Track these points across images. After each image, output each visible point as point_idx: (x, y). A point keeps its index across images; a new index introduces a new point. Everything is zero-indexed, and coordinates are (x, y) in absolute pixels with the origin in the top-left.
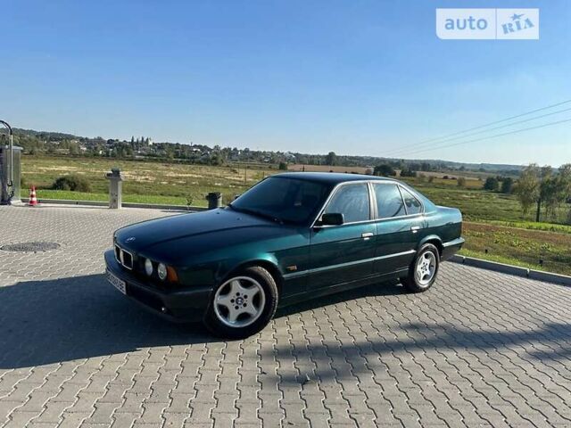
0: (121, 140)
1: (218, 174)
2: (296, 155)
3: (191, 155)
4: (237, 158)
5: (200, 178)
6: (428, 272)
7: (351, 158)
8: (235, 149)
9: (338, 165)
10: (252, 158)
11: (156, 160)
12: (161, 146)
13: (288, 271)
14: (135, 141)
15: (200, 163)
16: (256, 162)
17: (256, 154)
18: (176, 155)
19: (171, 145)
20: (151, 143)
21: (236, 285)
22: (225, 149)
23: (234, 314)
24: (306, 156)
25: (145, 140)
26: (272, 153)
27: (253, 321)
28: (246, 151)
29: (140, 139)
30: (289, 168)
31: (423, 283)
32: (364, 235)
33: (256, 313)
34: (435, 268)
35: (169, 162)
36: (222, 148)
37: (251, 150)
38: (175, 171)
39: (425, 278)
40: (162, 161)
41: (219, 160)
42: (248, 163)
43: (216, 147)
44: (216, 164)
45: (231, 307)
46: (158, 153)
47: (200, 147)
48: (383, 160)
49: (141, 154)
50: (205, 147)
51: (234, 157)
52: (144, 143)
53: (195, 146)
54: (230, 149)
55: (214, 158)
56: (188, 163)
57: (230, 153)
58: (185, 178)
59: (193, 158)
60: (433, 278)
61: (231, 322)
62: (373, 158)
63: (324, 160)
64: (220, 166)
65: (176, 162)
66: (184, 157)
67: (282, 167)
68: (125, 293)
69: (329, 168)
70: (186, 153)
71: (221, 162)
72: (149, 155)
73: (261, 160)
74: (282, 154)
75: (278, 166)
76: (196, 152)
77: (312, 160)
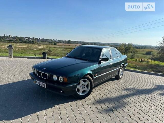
1: (35, 46)
2: (59, 40)
4: (40, 41)
5: (29, 48)
6: (121, 73)
8: (39, 38)
9: (71, 43)
11: (13, 42)
12: (14, 38)
14: (5, 36)
15: (28, 43)
16: (46, 43)
17: (46, 40)
18: (20, 41)
19: (18, 37)
23: (81, 91)
24: (62, 41)
25: (9, 35)
26: (51, 40)
28: (43, 39)
29: (7, 35)
30: (57, 44)
32: (111, 64)
35: (18, 43)
36: (35, 38)
37: (44, 39)
38: (20, 46)
40: (15, 42)
42: (44, 43)
43: (33, 38)
44: (33, 43)
46: (14, 40)
47: (28, 38)
48: (84, 42)
49: (8, 40)
50: (29, 38)
52: (8, 37)
53: (26, 38)
55: (33, 41)
56: (24, 43)
57: (38, 40)
58: (24, 47)
59: (25, 41)
61: (80, 94)
62: (81, 42)
63: (67, 42)
64: (35, 44)
65: (20, 43)
66: (23, 41)
67: (55, 44)
68: (46, 87)
69: (69, 44)
70: (23, 40)
71: (35, 43)
72: (10, 41)
73: (48, 42)
74: (54, 40)
75: (54, 44)
76: (26, 39)
77: (64, 42)
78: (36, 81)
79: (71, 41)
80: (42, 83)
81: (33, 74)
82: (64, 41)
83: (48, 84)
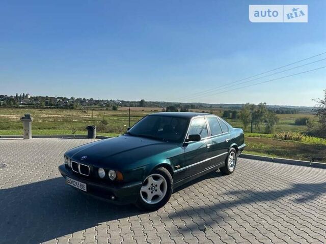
0: (9, 96)
1: (75, 114)
2: (122, 101)
3: (56, 103)
4: (86, 104)
5: (63, 117)
6: (232, 163)
8: (84, 99)
9: (146, 107)
10: (95, 104)
11: (33, 108)
12: (36, 99)
13: (176, 169)
14: (19, 95)
15: (62, 108)
16: (97, 106)
17: (98, 102)
18: (47, 104)
19: (43, 98)
21: (151, 180)
22: (78, 99)
23: (150, 196)
24: (128, 102)
25: (25, 95)
26: (107, 100)
27: (161, 199)
28: (91, 100)
29: (22, 95)
30: (119, 109)
31: (231, 169)
32: (207, 145)
33: (162, 195)
34: (235, 160)
35: (42, 108)
36: (76, 99)
37: (94, 99)
38: (46, 114)
39: (232, 166)
40: (37, 108)
42: (93, 107)
43: (72, 98)
44: (72, 108)
45: (149, 193)
46: (34, 103)
47: (61, 98)
49: (23, 104)
50: (65, 98)
51: (84, 104)
52: (24, 97)
53: (58, 98)
54: (81, 99)
55: (71, 105)
56: (54, 108)
57: (82, 101)
58: (54, 117)
59: (57, 105)
60: (234, 166)
61: (149, 202)
63: (139, 104)
64: (75, 109)
65: (46, 108)
66: (52, 105)
67: (115, 109)
68: (86, 191)
69: (141, 108)
70: (53, 102)
71: (75, 107)
72: (28, 104)
73: (101, 105)
74: (114, 101)
75: (112, 108)
76: (59, 101)
77: (131, 104)
78: (70, 179)
79: (146, 102)
80: (80, 183)
81: (64, 166)
82: (132, 102)
83: (90, 184)
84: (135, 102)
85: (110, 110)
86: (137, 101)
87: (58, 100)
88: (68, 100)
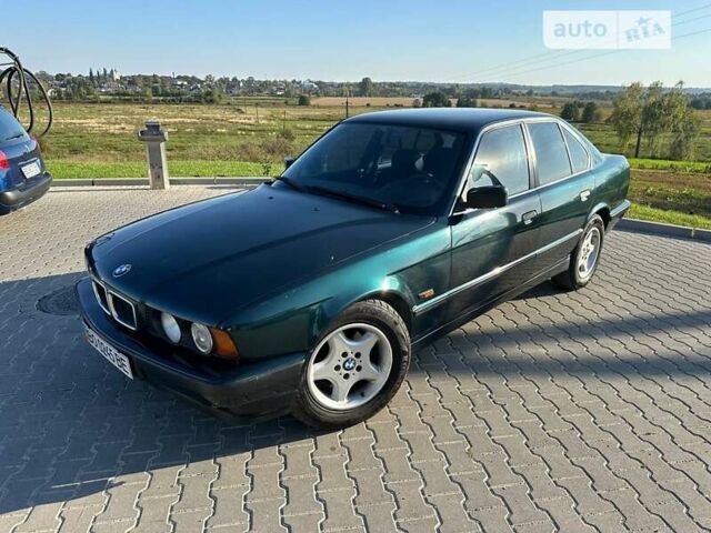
0: (75, 75)
1: (219, 116)
2: (319, 83)
3: (176, 91)
4: (239, 92)
5: (195, 123)
7: (391, 85)
8: (235, 79)
9: (375, 95)
10: (259, 91)
11: (129, 101)
12: (132, 81)
13: (421, 300)
14: (95, 74)
15: (189, 101)
16: (264, 96)
17: (265, 85)
18: (156, 92)
19: (146, 78)
20: (117, 76)
21: (339, 342)
22: (221, 80)
24: (332, 85)
25: (108, 72)
26: (285, 82)
28: (250, 81)
29: (102, 73)
30: (312, 103)
32: (526, 217)
35: (147, 103)
36: (216, 79)
37: (256, 79)
38: (158, 115)
40: (137, 102)
41: (216, 96)
42: (255, 97)
43: (208, 78)
44: (212, 101)
45: (336, 378)
46: (130, 91)
47: (185, 78)
48: (433, 86)
49: (106, 93)
50: (193, 78)
51: (235, 91)
52: (105, 78)
53: (179, 78)
54: (228, 79)
55: (209, 94)
56: (174, 102)
57: (230, 85)
58: (175, 123)
59: (179, 94)
62: (419, 84)
63: (357, 89)
64: (218, 104)
65: (156, 102)
66: (167, 95)
67: (303, 102)
68: (131, 376)
69: (364, 100)
70: (168, 89)
71: (217, 99)
72: (118, 94)
73: (272, 94)
74: (299, 83)
75: (297, 101)
76: (182, 85)
77: (339, 90)
78: (93, 334)
79: (374, 85)
80: (114, 351)
82: (341, 85)
84: (349, 85)
85: (294, 106)
86: (352, 82)
87: (179, 83)
88: (201, 82)
